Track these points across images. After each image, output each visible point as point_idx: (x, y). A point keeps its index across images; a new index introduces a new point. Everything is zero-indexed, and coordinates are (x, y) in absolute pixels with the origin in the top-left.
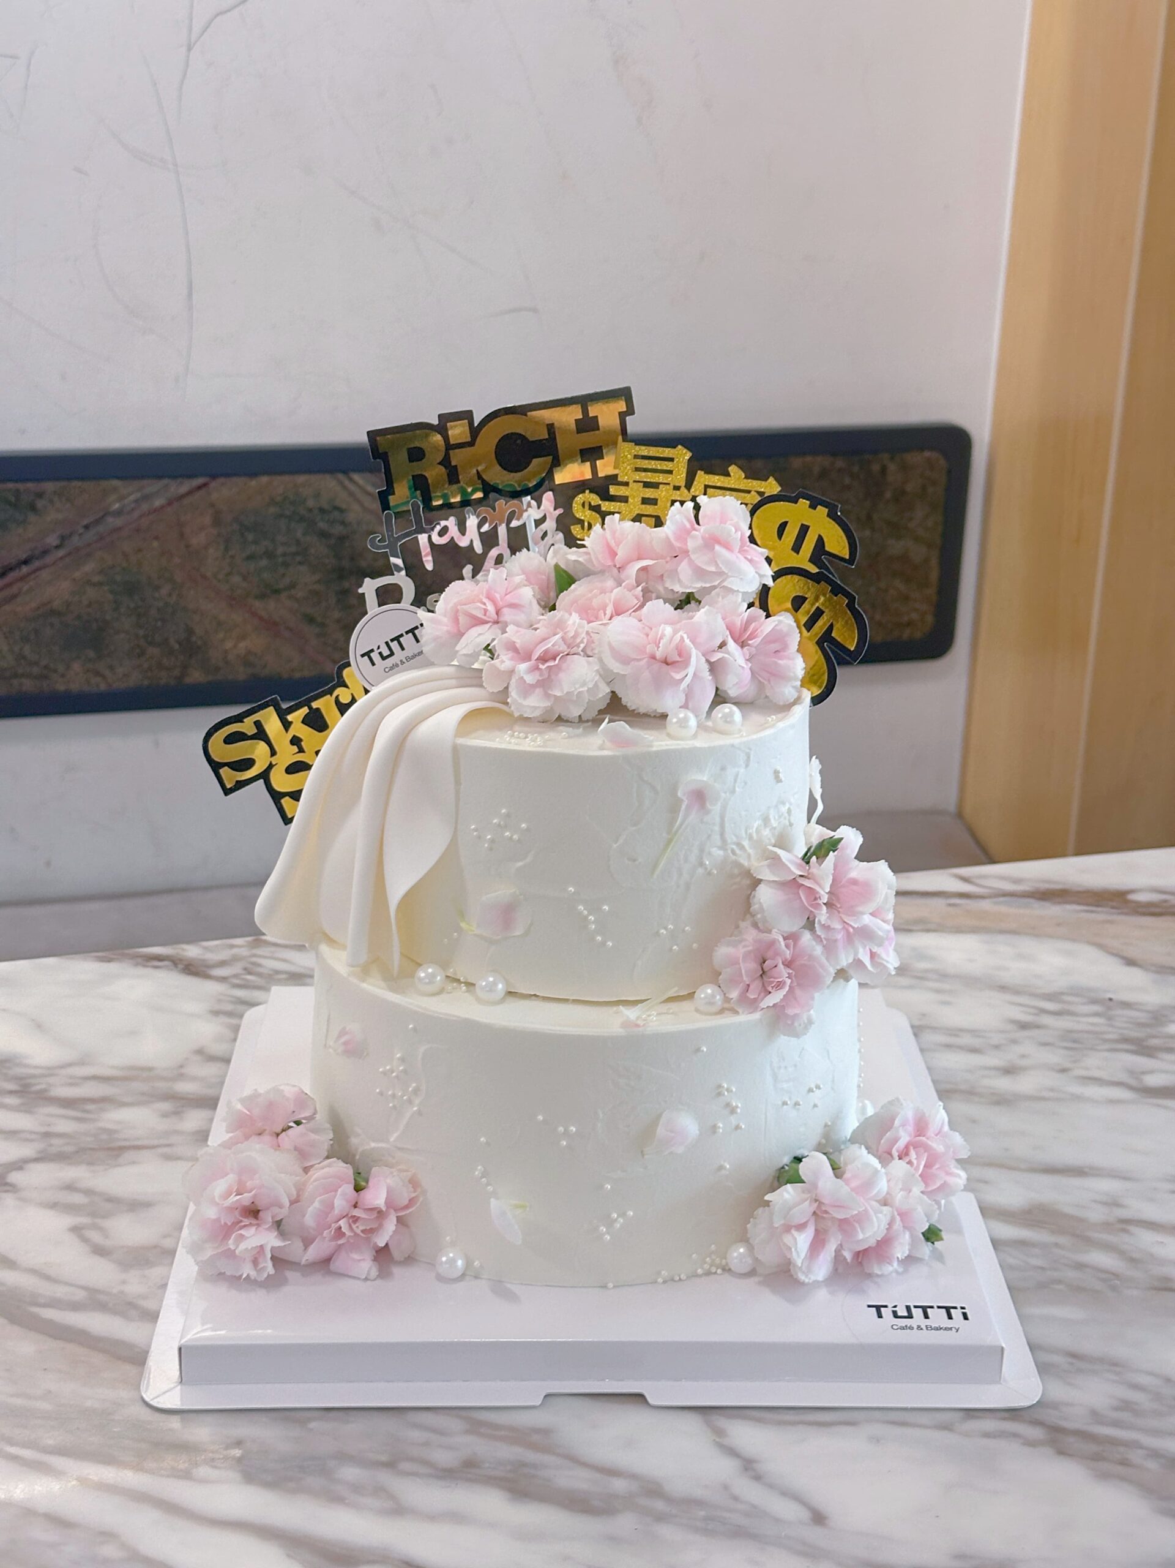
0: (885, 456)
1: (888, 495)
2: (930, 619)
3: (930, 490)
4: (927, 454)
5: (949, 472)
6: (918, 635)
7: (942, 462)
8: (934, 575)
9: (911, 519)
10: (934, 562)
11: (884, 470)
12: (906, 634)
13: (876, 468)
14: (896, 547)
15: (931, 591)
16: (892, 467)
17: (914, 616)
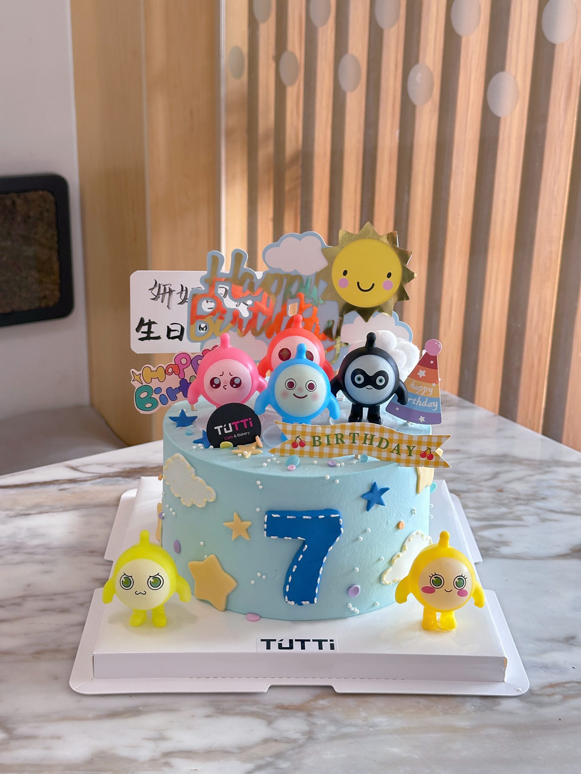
0: (14, 196)
1: (19, 219)
2: (57, 294)
3: (46, 215)
4: (41, 192)
5: (56, 204)
6: (51, 304)
7: (51, 197)
8: (56, 267)
9: (36, 233)
10: (55, 259)
11: (14, 203)
12: (43, 304)
13: (8, 202)
14: (30, 251)
15: (56, 277)
16: (19, 202)
17: (47, 292)
